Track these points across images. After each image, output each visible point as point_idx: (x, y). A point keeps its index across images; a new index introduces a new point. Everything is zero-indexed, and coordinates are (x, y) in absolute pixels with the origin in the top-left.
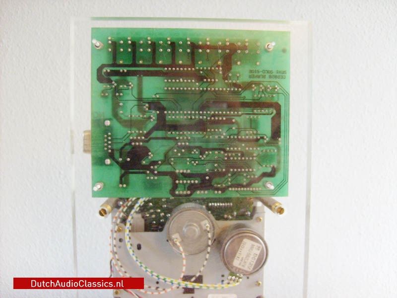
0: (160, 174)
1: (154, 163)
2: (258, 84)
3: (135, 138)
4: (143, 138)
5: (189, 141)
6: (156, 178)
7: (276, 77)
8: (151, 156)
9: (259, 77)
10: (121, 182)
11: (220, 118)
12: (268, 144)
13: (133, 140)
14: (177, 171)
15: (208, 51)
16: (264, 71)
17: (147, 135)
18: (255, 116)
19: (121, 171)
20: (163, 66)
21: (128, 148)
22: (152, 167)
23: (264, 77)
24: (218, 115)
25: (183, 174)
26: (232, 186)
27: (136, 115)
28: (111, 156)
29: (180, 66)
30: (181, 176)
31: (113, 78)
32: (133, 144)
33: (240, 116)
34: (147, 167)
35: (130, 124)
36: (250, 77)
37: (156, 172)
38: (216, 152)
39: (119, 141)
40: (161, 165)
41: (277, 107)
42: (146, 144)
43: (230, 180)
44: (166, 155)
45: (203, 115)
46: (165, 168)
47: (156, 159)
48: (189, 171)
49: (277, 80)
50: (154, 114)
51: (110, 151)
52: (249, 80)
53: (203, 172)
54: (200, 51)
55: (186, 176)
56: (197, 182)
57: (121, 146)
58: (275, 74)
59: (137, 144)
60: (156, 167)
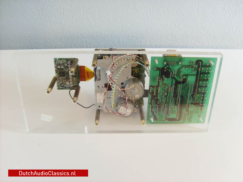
0: (159, 82)
1: (163, 80)
2: (188, 114)
3: (173, 73)
4: (173, 76)
5: (170, 92)
6: (157, 80)
7: (189, 119)
8: (166, 79)
9: (190, 114)
10: (157, 68)
11: (177, 102)
12: (166, 117)
13: (172, 72)
14: (159, 88)
15: (202, 98)
16: (192, 115)
17: (174, 78)
18: (176, 113)
19: (161, 68)
20: (199, 83)
21: (170, 71)
22: (161, 79)
23: (190, 116)
24: (178, 101)
25: (158, 90)
26: (152, 106)
27: (182, 74)
28: (167, 64)
29: (198, 89)
30: (157, 89)
31: (197, 66)
32: (171, 73)
33: (177, 109)
34: (162, 77)
35: (179, 71)
36: (191, 111)
37: (159, 80)
38: (165, 101)
39: (173, 67)
40: (162, 82)
41: (179, 120)
42: (171, 77)
43: (154, 105)
44: (166, 84)
45: (179, 96)
46: (161, 84)
47: (165, 80)
48: (159, 92)
49: (188, 120)
50: (181, 80)
51: (169, 64)
52: (189, 111)
53: (158, 96)
54: (202, 95)
55: (157, 91)
56: (155, 94)
57: (171, 68)
58: (190, 119)
59: (171, 74)
60: (161, 80)
